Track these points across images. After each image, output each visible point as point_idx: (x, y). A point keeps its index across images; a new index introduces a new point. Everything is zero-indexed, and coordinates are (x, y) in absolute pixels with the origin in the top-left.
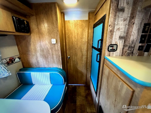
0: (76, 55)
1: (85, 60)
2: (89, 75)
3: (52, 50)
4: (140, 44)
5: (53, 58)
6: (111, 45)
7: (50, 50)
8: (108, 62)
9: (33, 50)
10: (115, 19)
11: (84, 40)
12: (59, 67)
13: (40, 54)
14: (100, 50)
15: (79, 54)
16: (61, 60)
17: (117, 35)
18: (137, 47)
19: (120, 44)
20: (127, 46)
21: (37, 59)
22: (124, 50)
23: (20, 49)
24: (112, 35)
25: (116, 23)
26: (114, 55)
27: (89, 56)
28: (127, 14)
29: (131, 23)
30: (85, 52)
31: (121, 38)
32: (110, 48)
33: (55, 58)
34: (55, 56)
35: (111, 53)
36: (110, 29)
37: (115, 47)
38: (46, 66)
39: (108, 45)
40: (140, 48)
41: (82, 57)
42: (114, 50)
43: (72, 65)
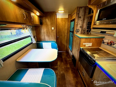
0: (62, 35)
1: (66, 38)
2: (68, 46)
3: (52, 33)
4: (87, 29)
5: (52, 36)
6: (77, 30)
7: (51, 33)
8: (76, 36)
9: (43, 32)
10: (78, 20)
11: (66, 28)
12: (55, 41)
13: (46, 35)
14: (73, 32)
15: (63, 35)
16: (55, 37)
17: (79, 26)
18: (86, 31)
19: (80, 29)
20: (83, 30)
21: (44, 37)
22: (82, 32)
23: (37, 32)
24: (77, 26)
25: (78, 22)
26: (78, 34)
27: (68, 36)
28: (82, 19)
29: (83, 22)
30: (66, 34)
31: (80, 27)
32: (77, 31)
33: (53, 37)
34: (53, 35)
35: (77, 33)
36: (76, 24)
37: (78, 31)
38: (49, 40)
39: (76, 30)
40: (87, 31)
41: (65, 37)
42: (78, 32)
43: (59, 41)
